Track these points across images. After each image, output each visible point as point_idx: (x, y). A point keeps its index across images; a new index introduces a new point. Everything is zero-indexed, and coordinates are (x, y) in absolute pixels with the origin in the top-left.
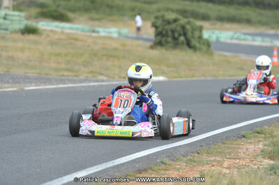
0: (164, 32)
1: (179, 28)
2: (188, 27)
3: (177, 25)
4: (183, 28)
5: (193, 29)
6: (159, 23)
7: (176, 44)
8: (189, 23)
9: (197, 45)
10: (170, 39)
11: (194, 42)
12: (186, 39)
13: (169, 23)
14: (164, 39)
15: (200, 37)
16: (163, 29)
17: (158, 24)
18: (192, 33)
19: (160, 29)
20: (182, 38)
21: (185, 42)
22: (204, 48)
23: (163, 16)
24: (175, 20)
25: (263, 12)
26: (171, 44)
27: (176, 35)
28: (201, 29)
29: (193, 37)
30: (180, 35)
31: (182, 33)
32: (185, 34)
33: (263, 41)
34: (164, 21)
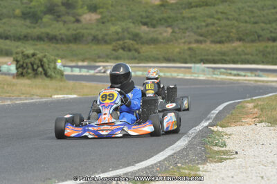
0: (25, 65)
1: (37, 61)
2: (45, 60)
3: (35, 59)
4: (41, 61)
5: (49, 62)
6: (20, 57)
7: (36, 74)
8: (45, 56)
9: (53, 74)
10: (30, 71)
11: (50, 72)
12: (44, 70)
13: (28, 57)
14: (25, 71)
15: (55, 68)
16: (24, 63)
17: (19, 59)
18: (48, 65)
19: (21, 63)
20: (40, 69)
21: (43, 72)
22: (59, 77)
23: (23, 52)
24: (34, 55)
25: (58, 46)
26: (31, 75)
27: (35, 67)
28: (55, 61)
29: (49, 68)
30: (38, 67)
31: (39, 65)
32: (42, 66)
33: (80, 71)
34: (24, 55)
